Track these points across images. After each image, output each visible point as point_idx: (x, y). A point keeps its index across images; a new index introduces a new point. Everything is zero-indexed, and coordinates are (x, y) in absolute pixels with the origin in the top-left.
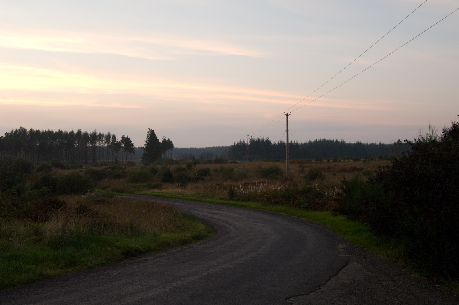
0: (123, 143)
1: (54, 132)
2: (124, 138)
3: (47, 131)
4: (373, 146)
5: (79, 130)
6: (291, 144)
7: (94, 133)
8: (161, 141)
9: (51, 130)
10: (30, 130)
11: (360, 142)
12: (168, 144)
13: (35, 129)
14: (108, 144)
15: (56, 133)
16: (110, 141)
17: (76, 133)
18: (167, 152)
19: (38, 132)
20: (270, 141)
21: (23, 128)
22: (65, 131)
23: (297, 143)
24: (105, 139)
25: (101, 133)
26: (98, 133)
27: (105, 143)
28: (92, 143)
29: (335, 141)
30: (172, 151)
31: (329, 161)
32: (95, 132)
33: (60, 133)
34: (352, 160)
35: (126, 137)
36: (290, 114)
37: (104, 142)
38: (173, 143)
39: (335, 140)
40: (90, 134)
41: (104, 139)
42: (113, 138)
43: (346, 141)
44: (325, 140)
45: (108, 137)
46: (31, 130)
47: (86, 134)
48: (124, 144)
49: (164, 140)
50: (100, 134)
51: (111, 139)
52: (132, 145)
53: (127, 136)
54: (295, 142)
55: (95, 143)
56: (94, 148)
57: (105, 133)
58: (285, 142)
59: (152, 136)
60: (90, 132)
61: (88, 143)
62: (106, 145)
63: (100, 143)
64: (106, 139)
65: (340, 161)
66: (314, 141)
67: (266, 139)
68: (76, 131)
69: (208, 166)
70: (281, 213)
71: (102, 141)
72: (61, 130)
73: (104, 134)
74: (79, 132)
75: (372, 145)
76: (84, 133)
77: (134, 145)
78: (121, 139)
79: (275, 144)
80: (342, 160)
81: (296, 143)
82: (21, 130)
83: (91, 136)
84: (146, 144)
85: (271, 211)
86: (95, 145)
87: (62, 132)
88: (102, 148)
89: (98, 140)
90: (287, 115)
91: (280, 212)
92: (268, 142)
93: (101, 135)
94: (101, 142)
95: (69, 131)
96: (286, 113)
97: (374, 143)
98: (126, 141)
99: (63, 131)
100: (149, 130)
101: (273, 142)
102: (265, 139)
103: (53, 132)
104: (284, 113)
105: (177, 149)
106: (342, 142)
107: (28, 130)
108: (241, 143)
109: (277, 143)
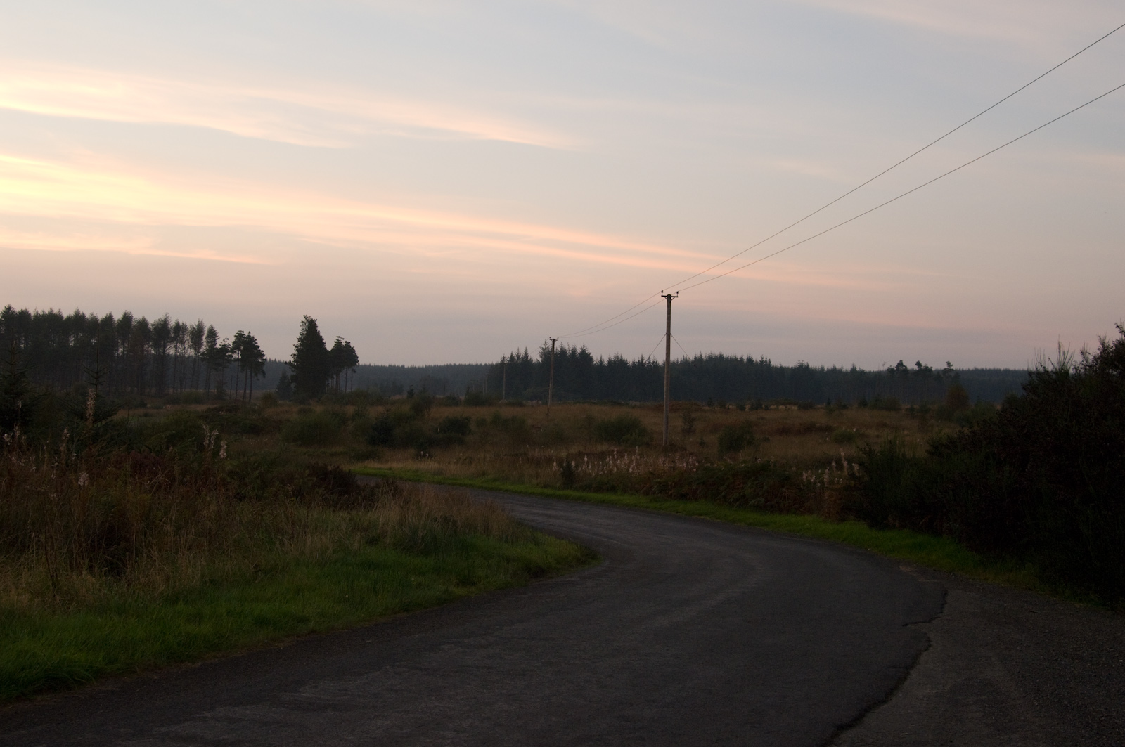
0: (239, 349)
1: (65, 316)
2: (240, 336)
3: (47, 313)
5: (125, 314)
7: (162, 323)
8: (330, 346)
9: (55, 311)
11: (805, 363)
12: (345, 354)
13: (17, 308)
14: (195, 350)
15: (69, 318)
16: (202, 344)
17: (119, 320)
18: (342, 375)
19: (24, 314)
20: (591, 355)
22: (92, 315)
24: (188, 338)
25: (181, 324)
26: (172, 323)
27: (190, 347)
28: (156, 346)
29: (745, 360)
30: (354, 371)
32: (165, 319)
33: (78, 319)
34: (795, 408)
36: (676, 295)
37: (186, 346)
38: (358, 353)
40: (152, 325)
42: (208, 337)
44: (721, 357)
45: (197, 333)
46: (9, 309)
47: (143, 323)
48: (241, 351)
49: (338, 343)
50: (178, 324)
51: (204, 337)
52: (261, 354)
53: (250, 333)
55: (165, 347)
56: (163, 358)
57: (190, 322)
59: (311, 334)
60: (152, 320)
61: (147, 346)
62: (191, 352)
63: (176, 347)
64: (192, 339)
66: (696, 358)
67: (582, 349)
68: (118, 317)
71: (182, 343)
72: (81, 311)
73: (188, 326)
74: (127, 318)
75: (835, 372)
76: (139, 322)
77: (264, 355)
78: (233, 339)
79: (601, 362)
80: (773, 407)
83: (155, 329)
84: (296, 353)
86: (164, 351)
87: (84, 316)
88: (180, 360)
89: (173, 341)
90: (669, 298)
92: (585, 356)
93: (179, 328)
94: (178, 345)
95: (101, 316)
97: (838, 367)
98: (246, 344)
100: (304, 320)
102: (579, 351)
104: (661, 294)
105: (365, 367)
106: (762, 362)
108: (518, 357)
109: (606, 361)
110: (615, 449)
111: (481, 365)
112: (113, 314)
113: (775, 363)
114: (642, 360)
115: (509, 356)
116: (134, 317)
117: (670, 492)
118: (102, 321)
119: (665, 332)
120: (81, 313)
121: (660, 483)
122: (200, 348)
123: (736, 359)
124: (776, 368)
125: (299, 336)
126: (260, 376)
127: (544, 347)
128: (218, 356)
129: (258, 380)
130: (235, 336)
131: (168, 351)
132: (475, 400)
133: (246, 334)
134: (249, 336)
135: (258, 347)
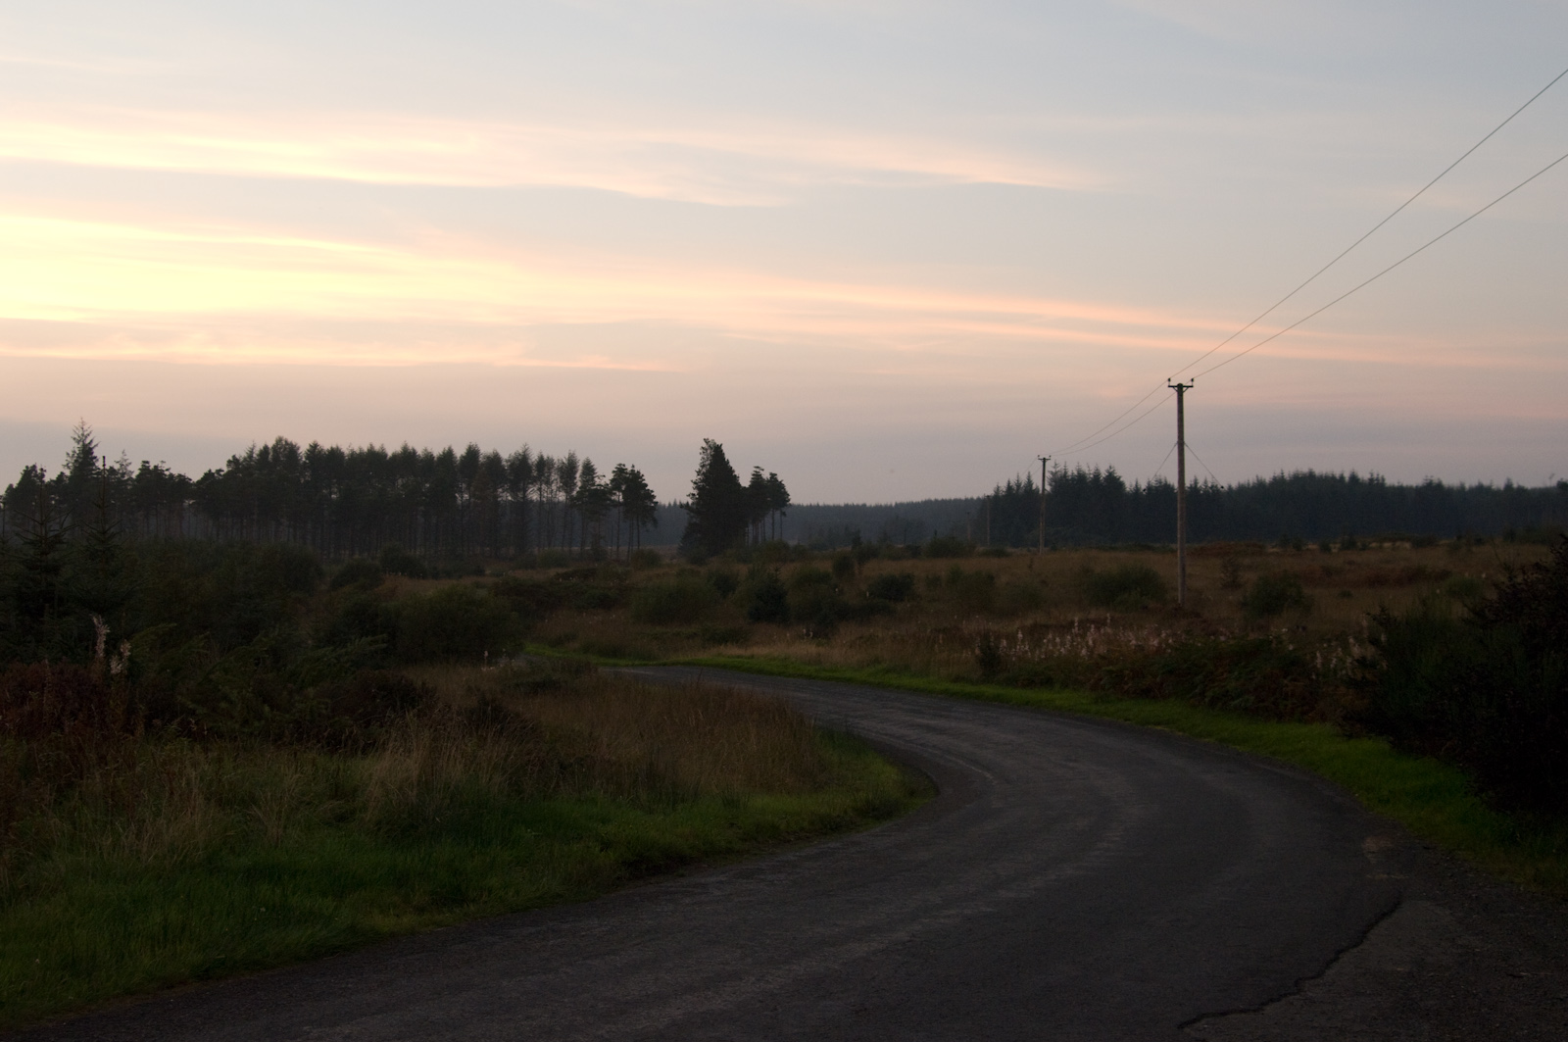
0: (619, 490)
1: (390, 452)
2: (620, 471)
3: (366, 450)
4: (1481, 494)
5: (470, 447)
6: (1194, 489)
7: (520, 457)
8: (745, 481)
9: (377, 448)
10: (308, 447)
11: (1435, 480)
12: (769, 492)
13: (326, 445)
14: (566, 492)
15: (395, 456)
16: (575, 484)
17: (462, 457)
18: (768, 520)
19: (335, 453)
20: (1121, 479)
21: (286, 442)
22: (426, 450)
23: (1212, 486)
24: (556, 476)
25: (545, 457)
26: (534, 458)
27: (559, 489)
28: (514, 490)
29: (1347, 479)
30: (784, 514)
31: (1326, 549)
32: (524, 452)
33: (407, 457)
34: (1407, 545)
35: (630, 469)
36: (1190, 384)
37: (554, 487)
38: (789, 489)
39: (1347, 476)
40: (507, 461)
41: (554, 476)
42: (584, 474)
43: (1385, 477)
44: (1311, 475)
45: (568, 469)
46: (314, 447)
47: (495, 460)
48: (623, 492)
49: (757, 477)
50: (541, 458)
51: (578, 475)
52: (649, 496)
53: (633, 466)
54: (1206, 482)
55: (525, 491)
56: (524, 505)
57: (559, 455)
58: (1173, 480)
59: (716, 465)
60: (506, 453)
61: (500, 490)
62: (562, 497)
63: (540, 489)
64: (561, 478)
65: (1364, 548)
66: (1275, 479)
67: (1108, 471)
68: (460, 452)
69: (907, 566)
70: (1159, 728)
71: (548, 483)
72: (410, 446)
73: (556, 461)
74: (472, 453)
75: (1481, 491)
76: (488, 457)
77: (654, 497)
78: (611, 476)
79: (1137, 489)
80: (1374, 545)
81: (1210, 485)
82: (280, 448)
83: (510, 466)
84: (696, 492)
85: (1126, 720)
86: (525, 496)
87: (414, 452)
88: (548, 507)
89: (535, 481)
90: (1180, 388)
91: (1159, 724)
92: (1113, 482)
93: (544, 464)
94: (544, 486)
95: (437, 451)
96: (1174, 383)
97: (1486, 483)
98: (630, 482)
99: (420, 452)
100: (704, 445)
101: (1129, 484)
102: (1104, 474)
103: (386, 455)
104: (1167, 384)
105: (800, 508)
106: (1371, 480)
107: (303, 448)
108: (1018, 486)
109: (1143, 488)
112: (453, 448)
113: (1391, 481)
114: (1195, 482)
115: (1006, 484)
116: (482, 451)
118: (440, 458)
119: (1176, 439)
122: (572, 489)
123: (1333, 477)
124: (1392, 488)
125: (698, 468)
126: (650, 526)
128: (594, 500)
130: (614, 472)
131: (530, 496)
134: (632, 471)
135: (646, 485)
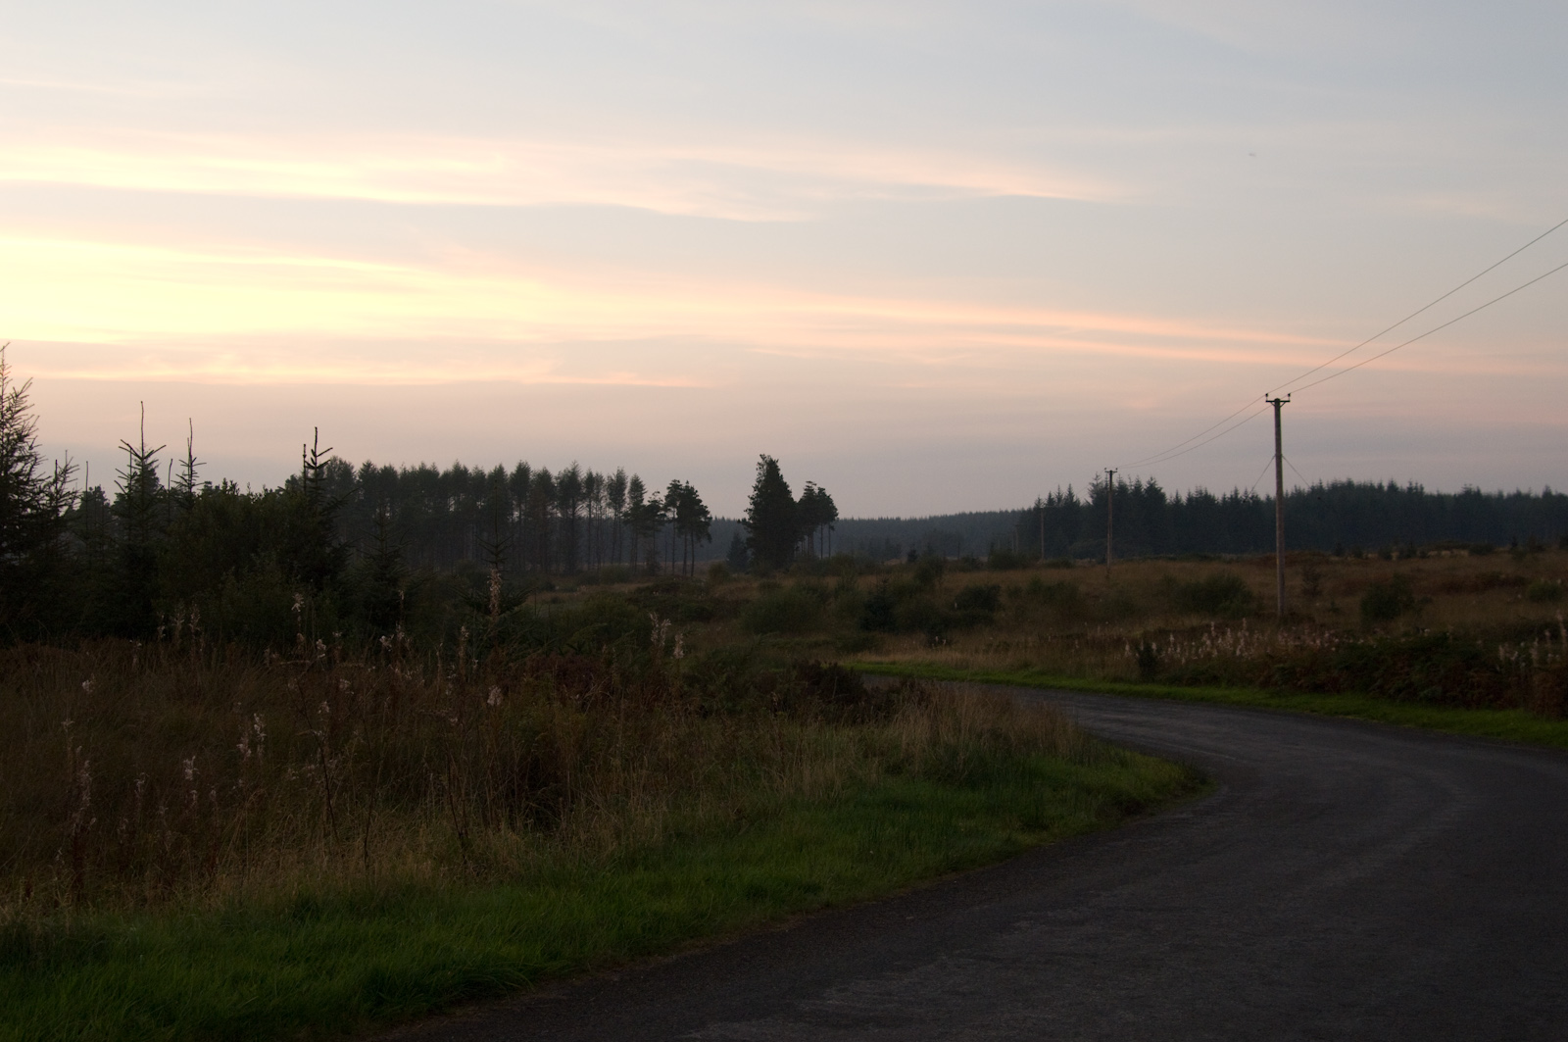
0: (674, 506)
1: (441, 471)
2: (675, 487)
5: (520, 465)
7: (569, 475)
9: (429, 466)
10: (362, 466)
12: (818, 505)
13: (379, 464)
14: (616, 509)
15: (446, 475)
16: (624, 501)
17: (512, 474)
18: (817, 534)
19: (388, 472)
20: (1162, 491)
21: (340, 461)
23: (1253, 497)
24: (606, 493)
25: (594, 474)
26: (583, 475)
27: (609, 505)
28: (563, 506)
29: (1386, 488)
31: (1386, 557)
32: (574, 469)
33: (459, 475)
34: (1465, 553)
36: (1286, 399)
37: (603, 503)
38: (836, 503)
39: (1385, 485)
40: (557, 478)
41: (604, 493)
42: (632, 490)
43: (1424, 486)
44: (1350, 484)
45: (617, 486)
46: (368, 466)
47: (544, 476)
49: (809, 491)
50: (590, 475)
51: (626, 491)
52: (704, 511)
53: (687, 482)
55: (574, 508)
56: (573, 522)
57: (607, 472)
59: (771, 479)
60: (556, 471)
61: (550, 507)
62: (610, 513)
63: (589, 506)
64: (610, 494)
66: (1313, 488)
67: (1149, 483)
68: (510, 469)
71: (598, 500)
73: (605, 477)
74: (523, 471)
75: (1519, 499)
76: (539, 475)
77: (708, 512)
78: (666, 492)
79: (1178, 500)
82: (335, 468)
83: (561, 483)
84: (752, 507)
86: (574, 513)
87: (466, 470)
88: (596, 524)
89: (584, 498)
90: (1277, 403)
92: (1154, 493)
93: (593, 481)
94: (593, 503)
95: (488, 469)
96: (1272, 398)
97: (1524, 490)
98: (684, 497)
99: (471, 470)
100: (761, 461)
101: (1170, 495)
102: (1145, 485)
103: (438, 474)
104: (1265, 398)
106: (1410, 489)
107: (357, 467)
108: (1059, 498)
109: (1184, 499)
110: (1213, 623)
111: (1007, 512)
112: (504, 466)
113: (1430, 489)
114: (1236, 493)
115: (1047, 497)
116: (532, 469)
117: (1299, 683)
118: (490, 476)
119: (1273, 452)
120: (462, 466)
121: (1283, 669)
122: (621, 506)
123: (1372, 486)
124: (1431, 497)
125: (754, 483)
126: (704, 541)
127: (1095, 482)
128: (646, 516)
129: (702, 546)
130: (669, 488)
131: (579, 513)
132: (1004, 562)
133: (683, 484)
134: (687, 487)
135: (700, 501)
